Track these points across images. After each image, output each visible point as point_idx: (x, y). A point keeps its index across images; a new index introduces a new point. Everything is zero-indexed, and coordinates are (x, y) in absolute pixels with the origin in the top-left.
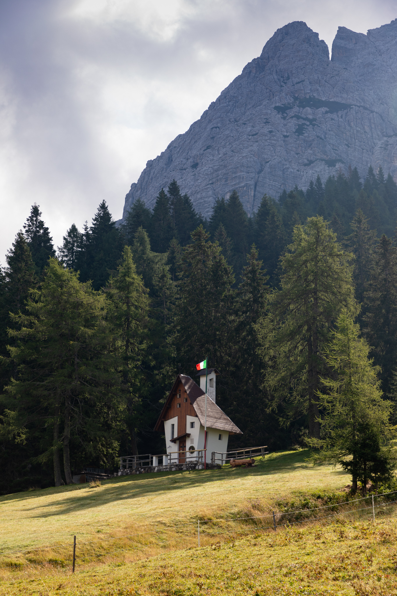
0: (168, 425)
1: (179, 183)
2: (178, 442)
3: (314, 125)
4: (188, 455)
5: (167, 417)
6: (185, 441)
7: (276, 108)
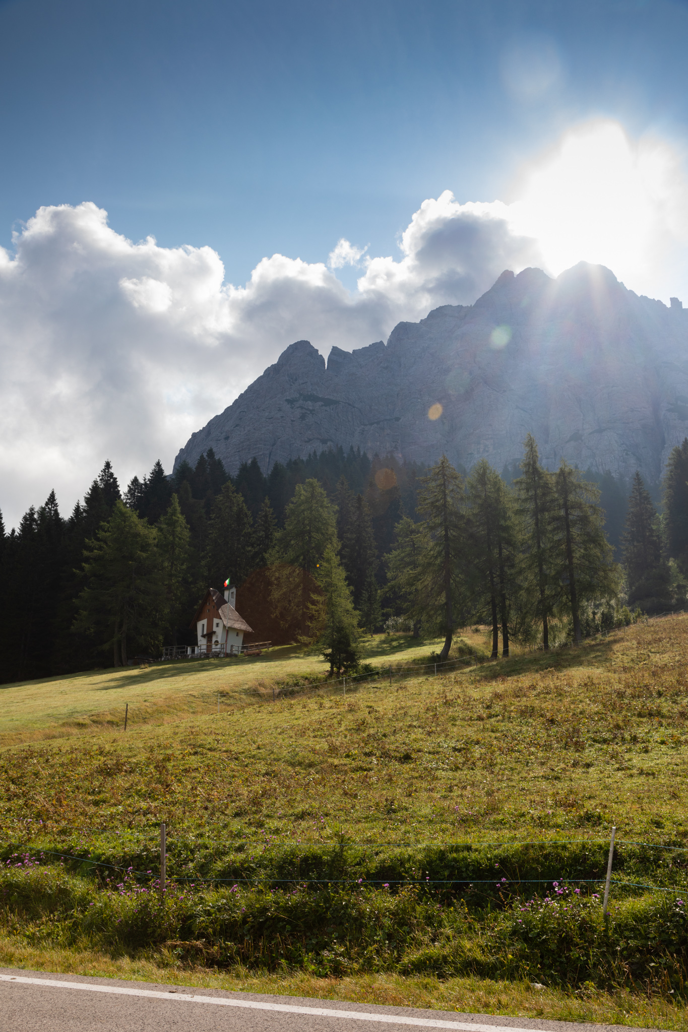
0: (200, 625)
1: (214, 450)
2: (206, 637)
3: (313, 414)
4: (214, 646)
5: (199, 619)
6: (212, 637)
7: (287, 400)
